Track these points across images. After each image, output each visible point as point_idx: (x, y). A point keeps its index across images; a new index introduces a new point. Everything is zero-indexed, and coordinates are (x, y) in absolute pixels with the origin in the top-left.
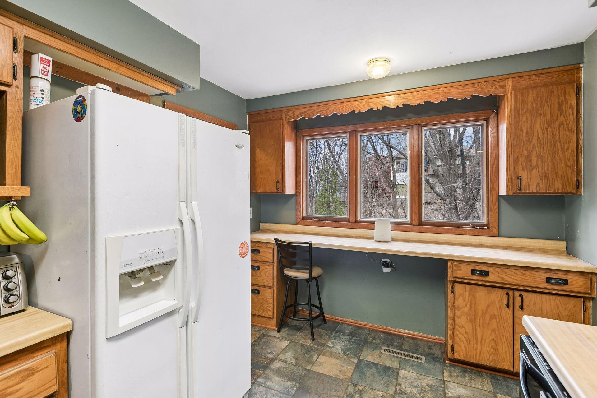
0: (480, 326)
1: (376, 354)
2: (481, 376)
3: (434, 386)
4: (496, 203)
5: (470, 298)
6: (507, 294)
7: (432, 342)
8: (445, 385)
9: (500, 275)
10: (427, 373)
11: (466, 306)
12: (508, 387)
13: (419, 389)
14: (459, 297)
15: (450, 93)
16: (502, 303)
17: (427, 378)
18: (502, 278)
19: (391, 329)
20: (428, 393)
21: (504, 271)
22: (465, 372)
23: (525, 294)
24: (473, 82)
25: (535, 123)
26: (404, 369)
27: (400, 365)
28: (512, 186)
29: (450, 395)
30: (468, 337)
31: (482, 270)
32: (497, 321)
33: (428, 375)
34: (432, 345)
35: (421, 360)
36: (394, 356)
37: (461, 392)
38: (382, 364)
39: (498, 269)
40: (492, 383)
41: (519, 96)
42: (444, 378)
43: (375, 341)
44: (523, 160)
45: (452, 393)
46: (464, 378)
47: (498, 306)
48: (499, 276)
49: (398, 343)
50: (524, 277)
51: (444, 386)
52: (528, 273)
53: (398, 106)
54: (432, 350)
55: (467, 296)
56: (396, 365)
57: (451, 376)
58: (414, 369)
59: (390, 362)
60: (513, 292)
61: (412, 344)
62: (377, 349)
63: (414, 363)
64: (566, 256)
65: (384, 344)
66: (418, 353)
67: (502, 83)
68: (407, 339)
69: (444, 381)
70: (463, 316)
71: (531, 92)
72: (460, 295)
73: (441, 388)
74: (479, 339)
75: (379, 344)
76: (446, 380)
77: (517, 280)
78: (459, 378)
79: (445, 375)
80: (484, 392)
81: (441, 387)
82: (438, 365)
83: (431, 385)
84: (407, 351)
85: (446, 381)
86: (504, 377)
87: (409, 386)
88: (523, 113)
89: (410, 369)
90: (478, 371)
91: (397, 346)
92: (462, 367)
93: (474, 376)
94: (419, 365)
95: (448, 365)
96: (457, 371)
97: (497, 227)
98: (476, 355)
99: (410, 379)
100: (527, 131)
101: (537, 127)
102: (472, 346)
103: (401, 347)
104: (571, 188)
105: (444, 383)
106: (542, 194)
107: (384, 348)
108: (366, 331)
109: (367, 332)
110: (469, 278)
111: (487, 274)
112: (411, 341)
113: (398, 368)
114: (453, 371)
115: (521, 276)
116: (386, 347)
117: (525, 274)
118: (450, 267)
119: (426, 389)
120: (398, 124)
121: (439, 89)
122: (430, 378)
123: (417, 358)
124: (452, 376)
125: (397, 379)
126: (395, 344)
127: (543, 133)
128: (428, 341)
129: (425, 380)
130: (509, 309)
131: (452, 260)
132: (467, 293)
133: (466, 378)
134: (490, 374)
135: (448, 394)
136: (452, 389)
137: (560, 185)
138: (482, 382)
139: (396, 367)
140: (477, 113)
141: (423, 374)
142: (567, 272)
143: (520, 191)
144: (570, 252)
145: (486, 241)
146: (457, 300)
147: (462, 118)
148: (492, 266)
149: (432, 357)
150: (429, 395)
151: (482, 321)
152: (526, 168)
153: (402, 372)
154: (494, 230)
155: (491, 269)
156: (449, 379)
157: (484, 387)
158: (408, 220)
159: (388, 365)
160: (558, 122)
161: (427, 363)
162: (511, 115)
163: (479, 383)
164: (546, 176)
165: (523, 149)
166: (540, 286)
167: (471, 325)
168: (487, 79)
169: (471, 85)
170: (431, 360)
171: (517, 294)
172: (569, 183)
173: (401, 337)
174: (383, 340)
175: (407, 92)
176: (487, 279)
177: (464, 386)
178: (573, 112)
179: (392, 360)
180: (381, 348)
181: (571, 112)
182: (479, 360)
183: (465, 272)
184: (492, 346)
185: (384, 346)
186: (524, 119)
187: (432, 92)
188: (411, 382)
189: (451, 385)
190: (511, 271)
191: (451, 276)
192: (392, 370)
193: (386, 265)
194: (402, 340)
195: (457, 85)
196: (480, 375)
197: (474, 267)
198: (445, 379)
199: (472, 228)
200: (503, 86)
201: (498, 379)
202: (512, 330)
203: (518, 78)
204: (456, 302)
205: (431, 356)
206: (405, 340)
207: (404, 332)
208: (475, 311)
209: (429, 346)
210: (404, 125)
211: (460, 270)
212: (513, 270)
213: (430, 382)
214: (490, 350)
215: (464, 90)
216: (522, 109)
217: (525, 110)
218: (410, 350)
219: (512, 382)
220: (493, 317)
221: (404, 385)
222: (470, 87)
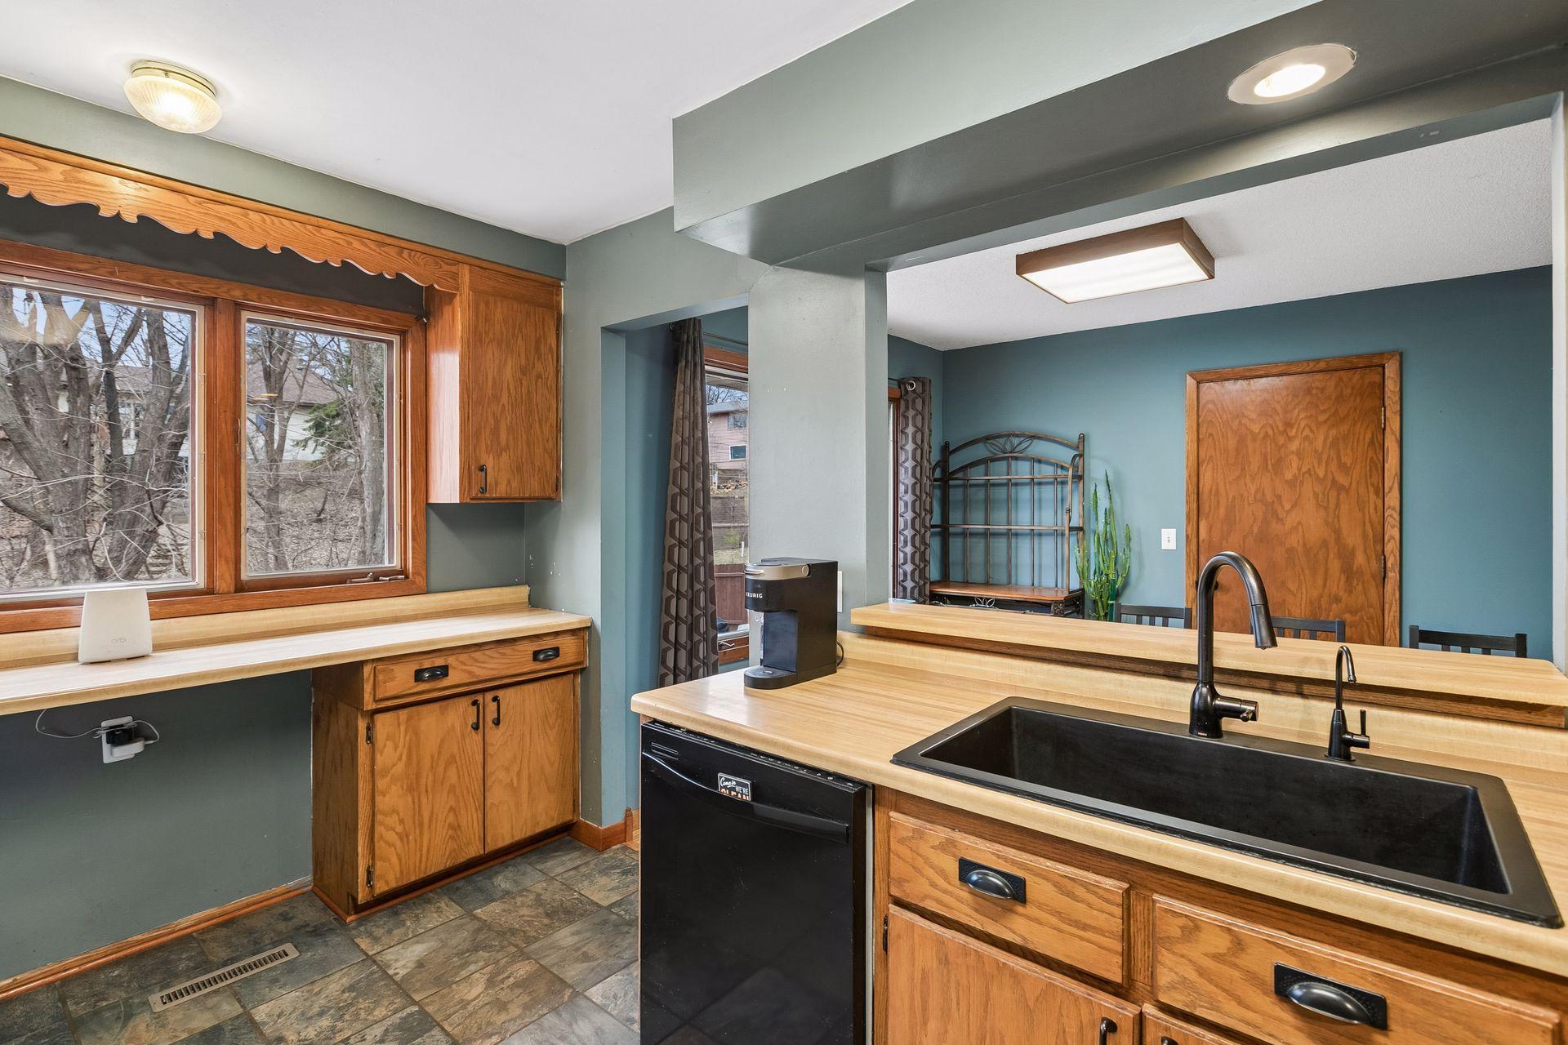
0: (427, 791)
1: (142, 1027)
2: (429, 901)
3: (360, 981)
4: (421, 519)
5: (408, 738)
6: (475, 703)
7: (280, 904)
8: (379, 963)
9: (466, 668)
10: (323, 968)
11: (400, 759)
12: (481, 890)
13: (332, 1011)
14: (385, 745)
15: (350, 251)
16: (466, 724)
17: (332, 978)
18: (470, 673)
19: (141, 938)
20: (358, 1002)
21: (473, 657)
22: (396, 914)
23: (500, 693)
24: (402, 245)
25: (504, 365)
26: (262, 1001)
27: (240, 1002)
28: (470, 483)
29: (402, 972)
30: (404, 828)
31: (436, 665)
32: (457, 767)
33: (328, 972)
34: (284, 909)
35: (287, 955)
36: (206, 996)
37: (417, 953)
38: (184, 1036)
39: (463, 657)
40: (454, 902)
41: (482, 306)
42: (366, 954)
43: (106, 999)
44: (488, 432)
45: (404, 966)
46: (404, 925)
47: (459, 735)
48: (465, 671)
49: (189, 959)
50: (503, 661)
51: (379, 966)
52: (507, 650)
53: (195, 233)
54: (294, 920)
55: (402, 735)
56: (229, 1009)
57: (376, 940)
58: (285, 985)
59: (208, 1015)
60: (482, 696)
61: (231, 937)
62: (132, 1015)
63: (274, 973)
64: (530, 611)
65: (146, 989)
66: (266, 946)
67: (454, 269)
68: (208, 936)
69: (370, 959)
70: (393, 786)
71: (499, 305)
72: (387, 740)
73: (376, 975)
74: (426, 821)
75: (126, 1001)
76: (374, 952)
77: (493, 669)
78: (395, 932)
79: (363, 946)
80: (454, 923)
81: (372, 973)
82: (334, 939)
83: (351, 985)
84: (233, 960)
85: (375, 954)
86: (464, 878)
87: (305, 1025)
88: (487, 342)
89: (277, 991)
90: (416, 897)
91: (195, 968)
92: (384, 910)
93: (417, 909)
94: (291, 968)
95: (354, 924)
96: (382, 923)
97: (424, 574)
98: (420, 862)
99: (294, 1011)
100: (494, 378)
101: (508, 372)
102: (412, 845)
103: (207, 962)
104: (549, 492)
105: (375, 962)
106: (512, 501)
107: (155, 998)
108: (40, 997)
109: (46, 1000)
110: (411, 691)
111: (444, 671)
112: (224, 932)
113: (241, 1010)
114: (374, 929)
115: (499, 660)
116: (160, 991)
117: (505, 654)
118: (368, 678)
119: (346, 1001)
120: (164, 282)
121: (323, 231)
122: (337, 976)
123: (273, 958)
124: (380, 938)
125: (261, 1033)
126: (182, 966)
127: (516, 388)
128: (269, 908)
129: (330, 987)
130: (477, 733)
131: (373, 660)
132: (403, 728)
133: (408, 923)
134: (440, 888)
135: (398, 973)
136: (397, 960)
137: (536, 484)
138: (439, 910)
139: (235, 1014)
140: (386, 314)
141: (316, 978)
142: (557, 634)
143: (483, 495)
144: (537, 603)
145: (405, 607)
146: (382, 752)
147: (354, 316)
148: (451, 652)
149: (307, 932)
150: (362, 1007)
151: (431, 778)
152: (492, 449)
153: (261, 1013)
154: (418, 580)
155: (451, 661)
156: (378, 948)
157: (448, 917)
158: (199, 581)
159: (208, 1025)
160: (534, 374)
161: (307, 951)
162: (468, 339)
163: (435, 915)
164: (519, 469)
165: (487, 412)
166: (525, 670)
167: (410, 799)
168: (427, 250)
169: (396, 249)
170: (310, 939)
171: (489, 696)
172: (548, 482)
173: (184, 941)
174: (130, 982)
175: (229, 202)
176: (445, 682)
177: (415, 938)
178: (552, 357)
179: (208, 1006)
180: (146, 1003)
181: (550, 356)
182: (426, 868)
183: (401, 681)
184: (449, 825)
185: (151, 992)
186: (490, 355)
187: (302, 229)
188: (303, 1014)
189: (389, 956)
190: (484, 654)
191: (371, 700)
192: (230, 1027)
193: (119, 737)
194: (196, 945)
195: (366, 236)
196: (425, 902)
197: (421, 664)
198: (370, 953)
199: (375, 581)
200: (455, 276)
201: (458, 889)
202: (481, 771)
203: (479, 269)
204: (379, 759)
205: (303, 930)
206: (204, 941)
207: (187, 922)
208: (419, 762)
209: (281, 914)
210: (186, 289)
211: (393, 679)
212: (487, 652)
213: (345, 981)
214: (447, 833)
215: (379, 253)
216: (487, 333)
217: (491, 336)
218: (238, 953)
219: (480, 878)
220: (451, 761)
221: (290, 1032)
222: (393, 251)
